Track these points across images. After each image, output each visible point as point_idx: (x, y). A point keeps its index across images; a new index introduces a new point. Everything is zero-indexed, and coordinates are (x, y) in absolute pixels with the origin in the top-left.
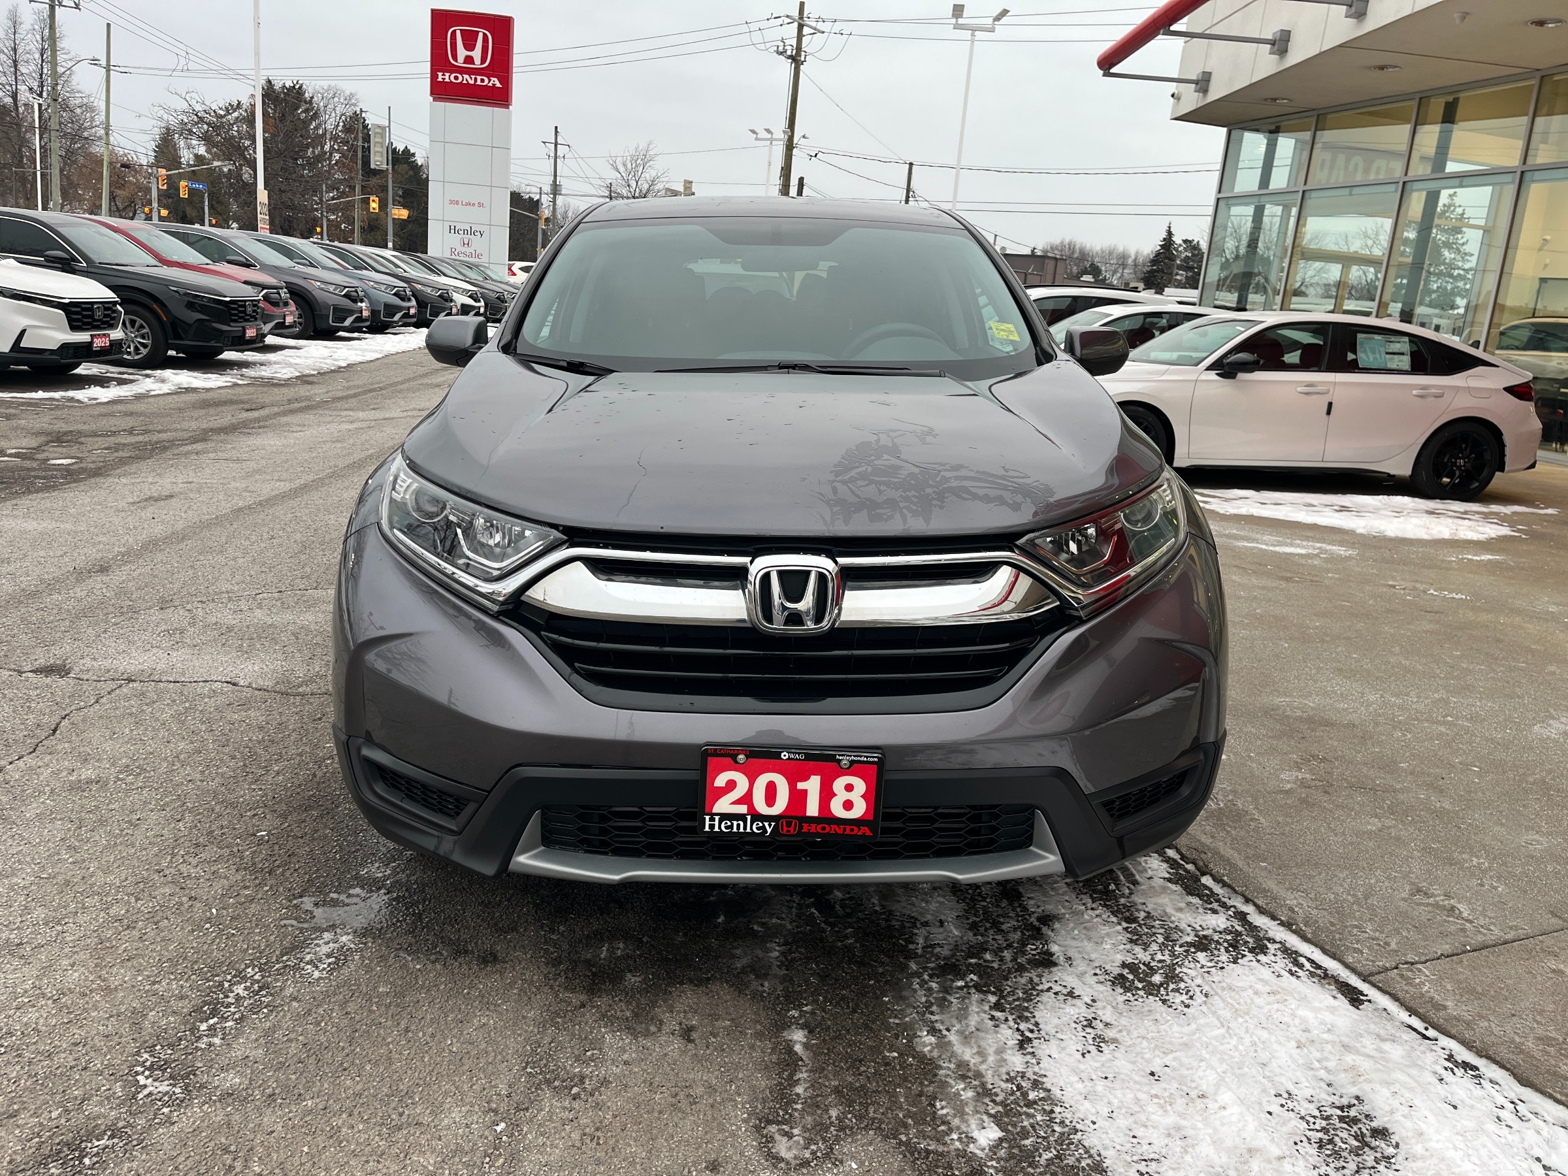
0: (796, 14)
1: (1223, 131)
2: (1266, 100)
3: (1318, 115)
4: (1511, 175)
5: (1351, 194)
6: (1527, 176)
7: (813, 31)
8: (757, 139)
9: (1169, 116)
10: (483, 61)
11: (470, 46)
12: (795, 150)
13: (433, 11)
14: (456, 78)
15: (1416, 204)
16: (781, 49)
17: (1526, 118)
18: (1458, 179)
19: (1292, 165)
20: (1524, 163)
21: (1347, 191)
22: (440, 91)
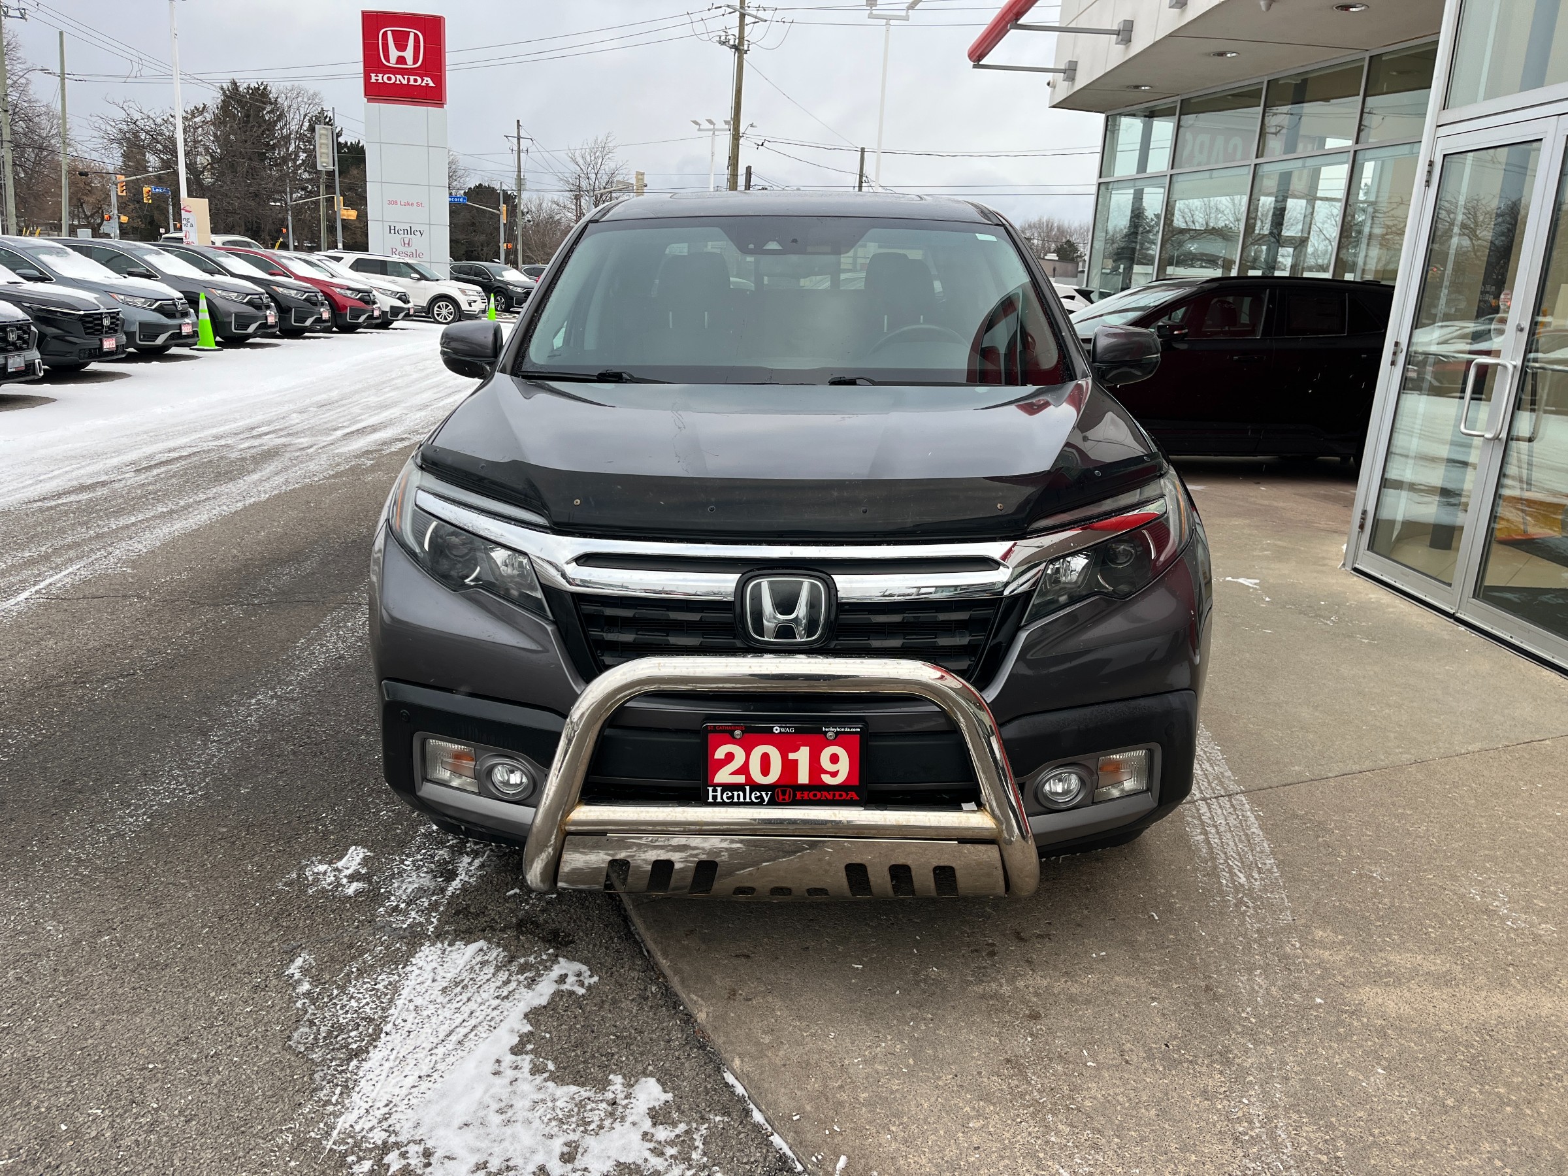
1: (1102, 117)
2: (1128, 87)
3: (1182, 102)
4: (1347, 155)
5: (1211, 178)
6: (1360, 156)
7: (753, 20)
8: (699, 130)
9: (1049, 104)
10: (415, 61)
11: (401, 47)
12: (741, 141)
13: (364, 13)
14: (389, 79)
16: (723, 39)
17: (1358, 98)
20: (1357, 143)
21: (1207, 174)
22: (374, 92)
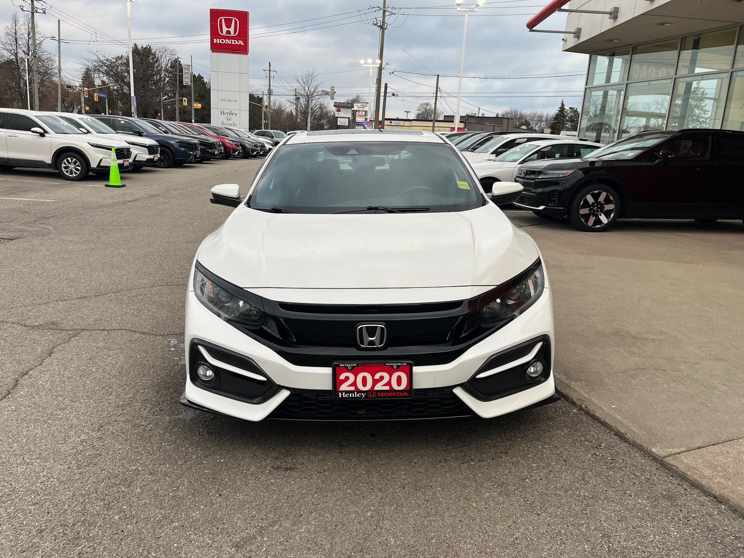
0: (382, 6)
1: (587, 56)
2: (608, 40)
3: (633, 47)
4: (727, 74)
5: (649, 85)
6: (734, 74)
7: (390, 14)
9: (562, 50)
10: (235, 33)
11: (228, 26)
12: (383, 71)
13: (211, 10)
14: (223, 41)
15: (681, 89)
16: (375, 22)
17: (733, 46)
18: (701, 77)
19: (621, 71)
20: (733, 68)
21: (647, 83)
22: (215, 48)
